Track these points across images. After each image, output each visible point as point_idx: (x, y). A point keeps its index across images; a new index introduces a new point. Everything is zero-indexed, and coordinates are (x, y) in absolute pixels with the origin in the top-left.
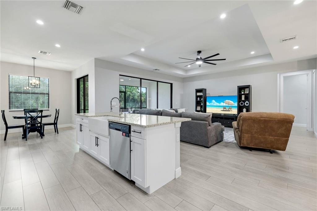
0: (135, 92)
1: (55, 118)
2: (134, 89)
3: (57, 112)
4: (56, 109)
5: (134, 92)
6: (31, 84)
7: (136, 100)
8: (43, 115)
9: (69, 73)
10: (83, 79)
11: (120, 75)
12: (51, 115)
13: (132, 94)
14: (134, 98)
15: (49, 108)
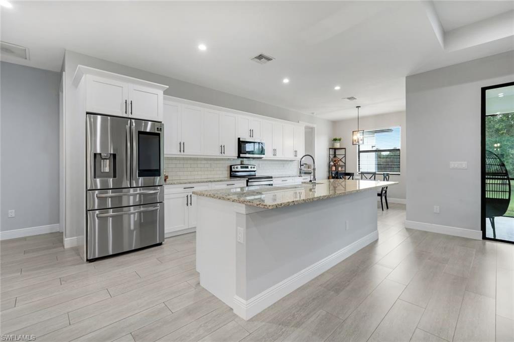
15: (399, 172)
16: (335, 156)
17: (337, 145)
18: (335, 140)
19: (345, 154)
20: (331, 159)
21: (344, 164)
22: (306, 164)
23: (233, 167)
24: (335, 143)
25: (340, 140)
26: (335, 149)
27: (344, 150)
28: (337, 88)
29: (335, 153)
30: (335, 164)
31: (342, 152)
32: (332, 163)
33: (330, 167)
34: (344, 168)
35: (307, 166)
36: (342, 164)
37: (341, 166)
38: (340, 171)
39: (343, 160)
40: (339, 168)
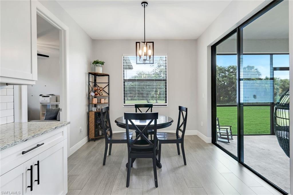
15: (166, 102)
16: (95, 85)
17: (99, 70)
18: (96, 63)
19: (109, 83)
20: (91, 89)
21: (107, 95)
22: (52, 95)
24: (97, 68)
25: (103, 63)
26: (96, 75)
27: (107, 77)
29: (95, 80)
30: (96, 95)
31: (105, 79)
32: (93, 94)
33: (89, 99)
34: (107, 100)
35: (54, 97)
36: (105, 94)
37: (104, 97)
38: (102, 104)
39: (106, 90)
40: (102, 100)
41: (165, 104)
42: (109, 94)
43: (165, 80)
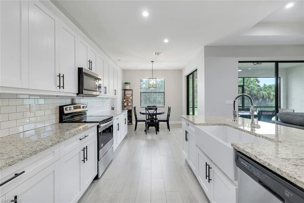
0: (254, 86)
1: (168, 116)
2: (252, 82)
3: (169, 109)
4: (169, 107)
5: (252, 85)
6: (151, 85)
7: (255, 95)
8: (157, 112)
9: (181, 71)
10: (192, 75)
11: (239, 62)
12: (164, 112)
13: (249, 88)
14: (252, 93)
15: (164, 105)
16: (125, 95)
17: (128, 87)
18: (126, 83)
19: (132, 94)
20: (123, 97)
23: (64, 108)
24: (126, 86)
25: (129, 84)
26: (125, 90)
27: (131, 91)
28: (166, 41)
29: (125, 93)
30: (126, 101)
31: (130, 92)
32: (124, 100)
33: (123, 103)
34: (131, 103)
36: (130, 101)
37: (130, 102)
38: (129, 106)
39: (131, 98)
40: (129, 104)
41: (164, 106)
42: (132, 100)
43: (164, 93)
